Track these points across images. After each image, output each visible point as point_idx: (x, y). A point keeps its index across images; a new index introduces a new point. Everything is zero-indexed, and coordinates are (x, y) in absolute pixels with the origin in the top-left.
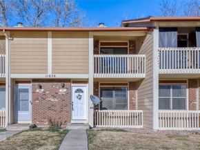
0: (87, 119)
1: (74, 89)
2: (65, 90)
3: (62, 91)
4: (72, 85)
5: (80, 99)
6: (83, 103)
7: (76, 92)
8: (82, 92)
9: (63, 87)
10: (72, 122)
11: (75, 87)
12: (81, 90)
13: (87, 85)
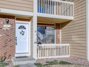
0: (30, 52)
1: (18, 26)
2: (9, 26)
3: (6, 26)
4: (16, 21)
5: (23, 34)
6: (25, 39)
7: (19, 28)
8: (25, 28)
9: (8, 22)
10: (16, 55)
11: (18, 24)
12: (23, 27)
13: (30, 23)
